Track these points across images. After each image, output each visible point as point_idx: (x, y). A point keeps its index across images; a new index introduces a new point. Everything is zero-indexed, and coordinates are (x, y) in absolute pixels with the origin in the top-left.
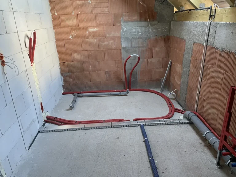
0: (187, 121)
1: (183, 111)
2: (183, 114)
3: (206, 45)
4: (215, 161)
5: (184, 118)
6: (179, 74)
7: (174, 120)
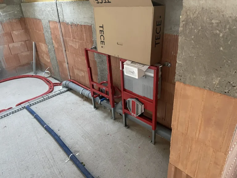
0: (66, 89)
1: (60, 83)
2: (61, 85)
3: (59, 22)
4: (93, 107)
5: (63, 88)
6: (46, 52)
7: (55, 92)
